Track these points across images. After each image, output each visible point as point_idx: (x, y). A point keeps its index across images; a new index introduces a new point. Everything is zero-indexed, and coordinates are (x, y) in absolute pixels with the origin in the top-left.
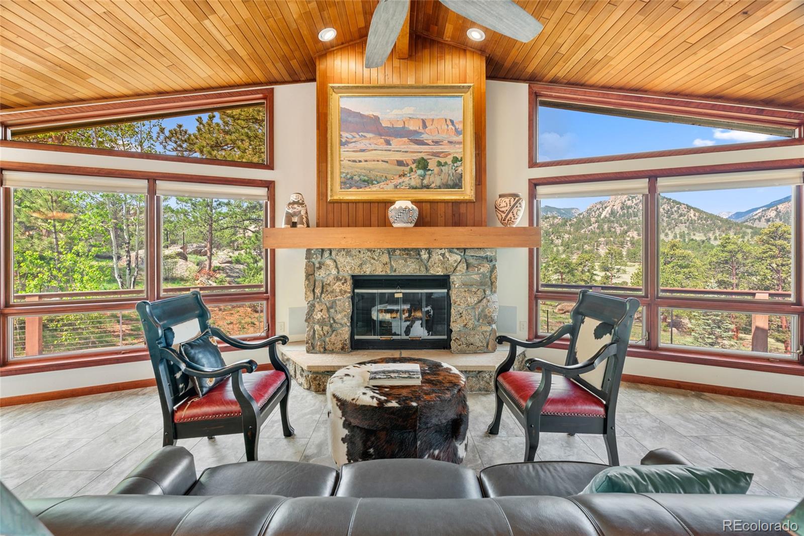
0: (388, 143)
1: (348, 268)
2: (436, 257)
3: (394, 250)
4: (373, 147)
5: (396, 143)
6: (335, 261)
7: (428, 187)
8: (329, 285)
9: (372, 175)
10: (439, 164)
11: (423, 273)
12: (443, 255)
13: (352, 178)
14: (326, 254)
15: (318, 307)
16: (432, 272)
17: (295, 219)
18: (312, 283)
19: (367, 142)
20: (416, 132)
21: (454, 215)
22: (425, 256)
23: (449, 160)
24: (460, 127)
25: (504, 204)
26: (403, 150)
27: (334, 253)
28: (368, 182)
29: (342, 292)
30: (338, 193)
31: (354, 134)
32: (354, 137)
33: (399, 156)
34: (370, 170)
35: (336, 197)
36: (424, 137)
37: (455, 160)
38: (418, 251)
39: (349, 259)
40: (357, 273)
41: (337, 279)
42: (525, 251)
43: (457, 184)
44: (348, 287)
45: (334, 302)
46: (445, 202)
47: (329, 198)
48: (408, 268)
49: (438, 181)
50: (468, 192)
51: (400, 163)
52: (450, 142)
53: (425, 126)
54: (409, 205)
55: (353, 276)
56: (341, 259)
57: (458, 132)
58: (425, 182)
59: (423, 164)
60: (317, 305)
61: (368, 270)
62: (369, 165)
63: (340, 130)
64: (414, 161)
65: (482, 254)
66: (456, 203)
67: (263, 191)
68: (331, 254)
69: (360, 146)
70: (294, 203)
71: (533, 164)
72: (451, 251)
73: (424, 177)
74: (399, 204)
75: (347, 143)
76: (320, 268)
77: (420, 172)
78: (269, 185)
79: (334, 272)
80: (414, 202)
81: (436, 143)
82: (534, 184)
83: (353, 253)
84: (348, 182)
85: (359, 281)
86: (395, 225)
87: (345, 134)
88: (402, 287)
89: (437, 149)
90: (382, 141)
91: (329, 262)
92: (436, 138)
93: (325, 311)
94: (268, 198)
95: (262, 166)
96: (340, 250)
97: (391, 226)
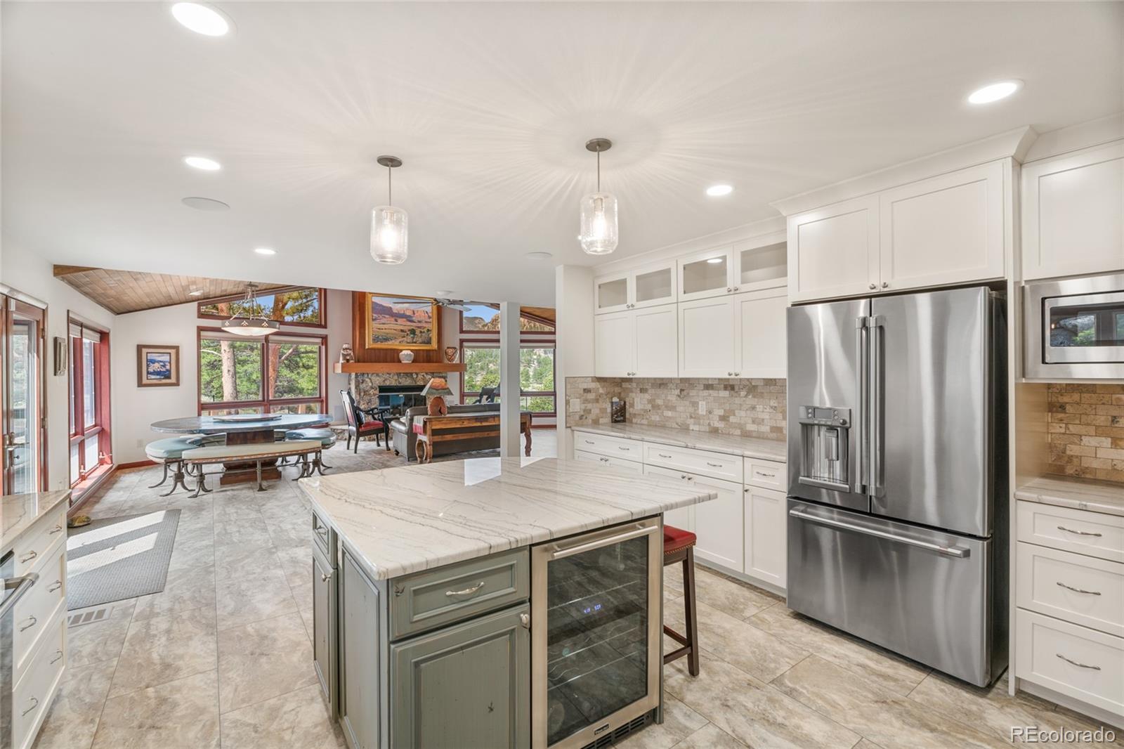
0: (396, 321)
1: (377, 382)
2: (420, 377)
3: (400, 373)
4: (389, 322)
5: (400, 321)
6: (370, 379)
7: (415, 343)
8: (368, 391)
9: (388, 336)
10: (421, 332)
11: (414, 384)
12: (423, 376)
13: (378, 337)
15: (362, 402)
16: (418, 383)
17: (348, 358)
19: (386, 319)
20: (410, 316)
21: (427, 356)
22: (415, 376)
23: (425, 330)
24: (430, 315)
25: (450, 351)
26: (402, 324)
27: (370, 376)
28: (386, 340)
29: (374, 395)
30: (369, 344)
31: (380, 315)
32: (379, 317)
33: (402, 328)
34: (387, 334)
35: (370, 347)
36: (414, 318)
37: (428, 330)
38: (411, 374)
39: (378, 378)
40: (382, 385)
41: (372, 388)
42: (458, 373)
43: (429, 342)
44: (377, 392)
46: (423, 350)
47: (367, 347)
48: (407, 382)
49: (420, 340)
50: (434, 345)
51: (402, 331)
52: (426, 322)
53: (414, 313)
54: (409, 352)
55: (379, 387)
56: (374, 378)
57: (429, 317)
58: (414, 340)
59: (413, 332)
61: (387, 383)
62: (387, 331)
63: (373, 313)
64: (409, 330)
65: (441, 375)
66: (428, 351)
67: (319, 340)
69: (383, 321)
70: (346, 349)
71: (462, 331)
72: (427, 374)
73: (413, 338)
74: (404, 352)
75: (375, 319)
76: (362, 383)
77: (412, 335)
78: (325, 339)
79: (370, 384)
80: (412, 350)
81: (420, 322)
82: (462, 341)
83: (380, 375)
84: (376, 339)
85: (382, 389)
86: (403, 362)
87: (374, 315)
88: (403, 392)
89: (420, 325)
90: (393, 319)
91: (367, 380)
92: (419, 319)
93: (366, 404)
94: (322, 345)
95: (320, 326)
96: (373, 374)
97: (400, 362)
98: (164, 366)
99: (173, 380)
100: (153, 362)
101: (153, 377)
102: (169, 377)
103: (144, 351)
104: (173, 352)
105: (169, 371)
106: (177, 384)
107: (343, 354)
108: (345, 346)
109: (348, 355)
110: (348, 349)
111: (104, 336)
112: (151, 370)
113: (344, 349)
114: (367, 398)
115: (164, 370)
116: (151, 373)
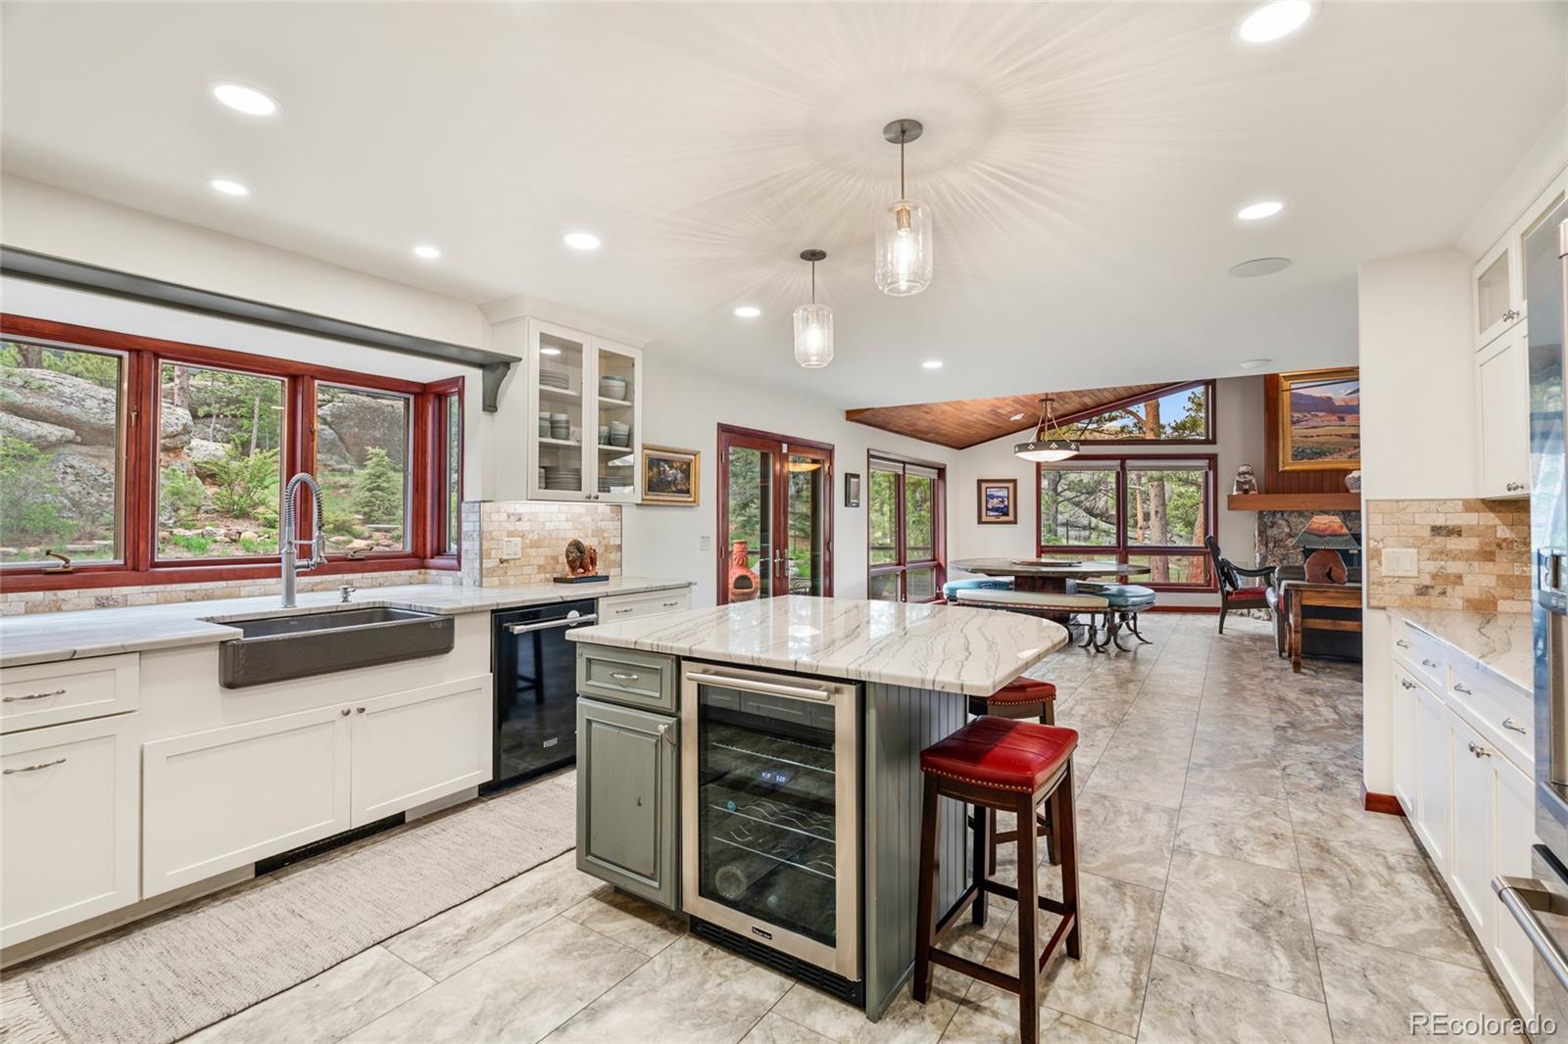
0: (1342, 419)
3: (1349, 512)
4: (1326, 423)
5: (1351, 419)
6: (1287, 521)
8: (1281, 540)
9: (1325, 447)
13: (1303, 451)
14: (1279, 516)
17: (1247, 487)
18: (1265, 538)
19: (1319, 420)
27: (1286, 515)
28: (1320, 454)
30: (1287, 464)
31: (1306, 414)
32: (1305, 416)
33: (1354, 430)
34: (1323, 443)
35: (1288, 469)
41: (1290, 536)
45: (1287, 554)
47: (1281, 469)
51: (1354, 437)
56: (1293, 519)
60: (1269, 557)
62: (1322, 439)
63: (1294, 412)
67: (1204, 463)
68: (1283, 515)
69: (1311, 424)
70: (1244, 473)
75: (1298, 421)
76: (1272, 526)
78: (1213, 459)
79: (1287, 530)
83: (1306, 514)
84: (1299, 455)
86: (1351, 491)
87: (1296, 415)
90: (1336, 418)
91: (1281, 522)
94: (1210, 469)
95: (1206, 442)
96: (1292, 512)
97: (1348, 491)
98: (1003, 502)
99: (1011, 518)
100: (992, 497)
101: (992, 514)
102: (1006, 514)
103: (984, 485)
104: (1011, 485)
105: (1007, 507)
106: (1015, 522)
107: (1238, 481)
108: (1243, 469)
109: (1245, 483)
110: (1247, 473)
111: (941, 472)
112: (990, 506)
113: (1240, 474)
114: (1279, 552)
115: (1002, 506)
116: (990, 510)
